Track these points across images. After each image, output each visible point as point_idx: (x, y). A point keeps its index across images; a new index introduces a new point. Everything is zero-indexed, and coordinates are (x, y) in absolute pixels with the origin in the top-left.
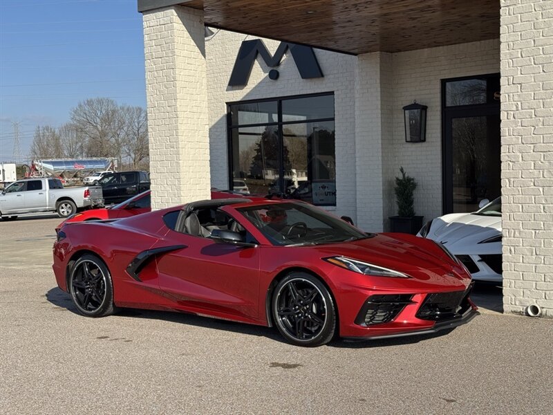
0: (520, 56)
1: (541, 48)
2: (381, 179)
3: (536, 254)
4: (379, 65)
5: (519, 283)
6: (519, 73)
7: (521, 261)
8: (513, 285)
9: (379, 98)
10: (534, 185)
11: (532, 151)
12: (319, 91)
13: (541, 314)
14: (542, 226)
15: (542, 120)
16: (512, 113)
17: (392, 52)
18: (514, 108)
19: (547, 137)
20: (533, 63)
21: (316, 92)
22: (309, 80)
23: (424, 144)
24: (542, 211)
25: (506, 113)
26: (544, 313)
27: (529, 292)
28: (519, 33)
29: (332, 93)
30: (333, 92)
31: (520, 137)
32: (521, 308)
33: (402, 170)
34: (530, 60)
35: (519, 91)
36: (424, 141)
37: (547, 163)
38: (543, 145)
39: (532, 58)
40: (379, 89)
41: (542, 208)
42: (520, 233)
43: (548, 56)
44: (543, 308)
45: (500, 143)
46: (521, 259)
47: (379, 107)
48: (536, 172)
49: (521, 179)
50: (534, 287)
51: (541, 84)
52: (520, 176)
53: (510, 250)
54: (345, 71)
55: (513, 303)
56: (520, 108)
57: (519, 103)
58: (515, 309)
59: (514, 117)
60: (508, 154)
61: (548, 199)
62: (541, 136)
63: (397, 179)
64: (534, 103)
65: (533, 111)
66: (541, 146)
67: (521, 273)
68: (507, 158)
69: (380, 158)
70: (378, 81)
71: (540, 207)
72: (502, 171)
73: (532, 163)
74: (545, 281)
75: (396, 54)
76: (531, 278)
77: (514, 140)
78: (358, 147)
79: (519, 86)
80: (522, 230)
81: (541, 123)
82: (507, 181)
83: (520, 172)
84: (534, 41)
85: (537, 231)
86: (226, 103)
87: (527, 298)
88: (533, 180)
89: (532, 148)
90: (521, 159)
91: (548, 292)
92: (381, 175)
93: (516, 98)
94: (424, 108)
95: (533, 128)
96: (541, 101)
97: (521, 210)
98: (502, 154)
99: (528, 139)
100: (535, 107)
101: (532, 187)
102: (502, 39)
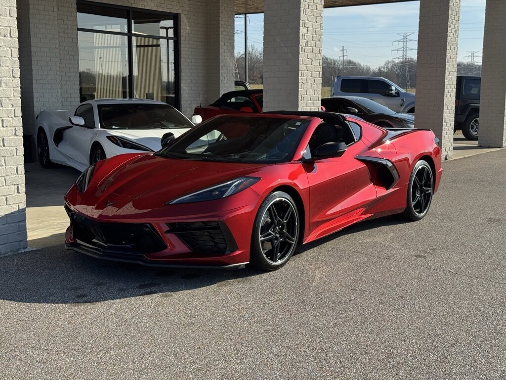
6: (307, 19)
11: (310, 76)
15: (315, 56)
16: (304, 48)
18: (305, 45)
25: (301, 47)
34: (312, 12)
35: (307, 33)
37: (315, 85)
45: (299, 69)
48: (312, 91)
52: (306, 94)
57: (307, 42)
59: (304, 51)
62: (314, 66)
65: (312, 48)
66: (314, 73)
68: (301, 80)
72: (299, 90)
73: (310, 84)
77: (304, 67)
98: (299, 77)
99: (310, 69)
100: (313, 45)
101: (310, 101)
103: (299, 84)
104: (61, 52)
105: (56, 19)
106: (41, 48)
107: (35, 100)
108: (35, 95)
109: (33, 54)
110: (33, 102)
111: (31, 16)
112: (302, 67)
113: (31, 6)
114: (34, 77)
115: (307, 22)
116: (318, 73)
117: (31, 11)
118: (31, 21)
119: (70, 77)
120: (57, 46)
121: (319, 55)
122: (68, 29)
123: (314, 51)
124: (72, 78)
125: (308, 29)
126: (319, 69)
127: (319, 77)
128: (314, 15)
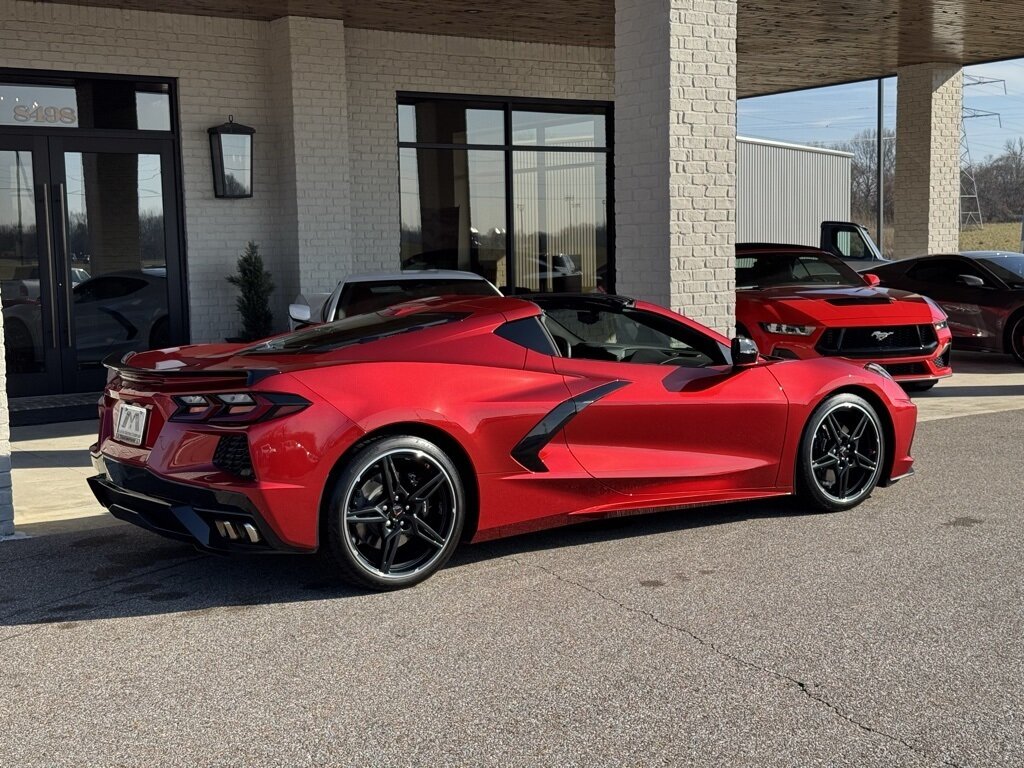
0: (691, 84)
1: (714, 78)
6: (690, 108)
10: (705, 266)
11: (703, 219)
15: (714, 178)
16: (682, 164)
18: (685, 159)
19: (719, 201)
20: (704, 98)
24: (713, 301)
25: (675, 163)
28: (691, 52)
31: (691, 199)
34: (702, 92)
35: (690, 133)
37: (718, 236)
38: (715, 211)
39: (704, 90)
41: (713, 297)
43: (721, 90)
45: (669, 206)
48: (707, 248)
49: (692, 258)
51: (713, 127)
52: (691, 254)
56: (691, 159)
57: (690, 151)
59: (684, 171)
60: (678, 222)
61: (720, 285)
62: (714, 199)
64: (706, 153)
65: (705, 164)
66: (712, 213)
68: (677, 228)
72: (672, 247)
73: (704, 236)
77: (685, 202)
79: (690, 126)
81: (713, 181)
82: (676, 260)
83: (691, 248)
84: (707, 66)
88: (704, 259)
89: (704, 215)
90: (691, 229)
93: (686, 143)
95: (704, 188)
96: (713, 151)
97: (691, 302)
98: (671, 223)
99: (700, 202)
100: (707, 158)
101: (704, 269)
102: (672, 56)
103: (672, 236)
104: (365, 187)
105: (345, 129)
106: (314, 182)
107: (302, 276)
108: (303, 267)
109: (299, 194)
110: (299, 279)
111: (296, 127)
112: (676, 202)
113: (296, 110)
114: (300, 234)
115: (690, 112)
116: (725, 212)
117: (296, 118)
118: (296, 135)
119: (382, 232)
120: (347, 177)
121: (727, 176)
122: (379, 145)
123: (711, 169)
124: (385, 235)
125: (692, 128)
126: (728, 205)
127: (728, 220)
128: (709, 97)
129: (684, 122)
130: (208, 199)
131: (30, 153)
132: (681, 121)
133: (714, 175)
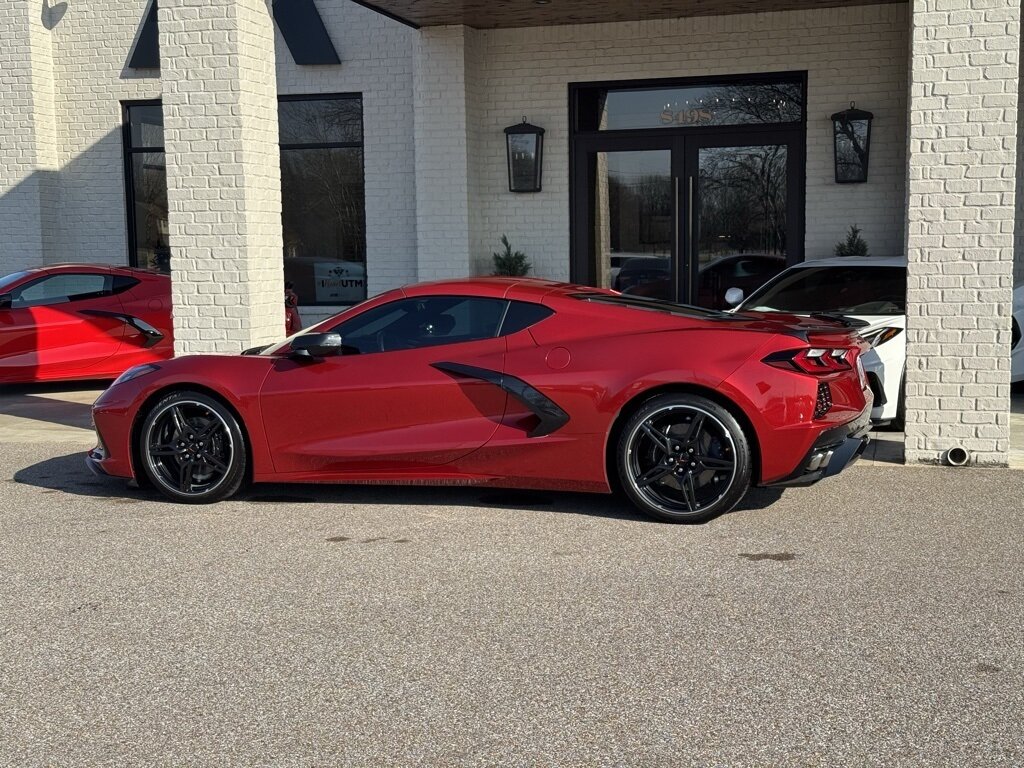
0: (946, 50)
1: (982, 40)
2: (467, 257)
3: (963, 368)
4: (462, 51)
5: (933, 415)
6: (944, 78)
7: (938, 380)
8: (923, 418)
9: (463, 110)
10: (964, 258)
11: (961, 203)
12: (331, 90)
13: (969, 461)
14: (975, 323)
15: (980, 156)
16: (930, 142)
17: (478, 28)
18: (934, 135)
19: (988, 183)
20: (967, 64)
21: (325, 91)
22: (308, 69)
23: (537, 196)
24: (976, 299)
25: (919, 142)
26: (973, 459)
27: (950, 429)
28: (946, 14)
29: (358, 95)
30: (361, 93)
31: (943, 182)
32: (936, 453)
33: (505, 241)
34: (963, 58)
35: (943, 107)
36: (539, 190)
37: (985, 223)
38: (980, 194)
39: (966, 55)
40: (463, 94)
41: (976, 294)
42: (937, 334)
43: (994, 53)
44: (972, 451)
45: (908, 190)
46: (938, 376)
47: (464, 126)
48: (967, 238)
49: (941, 249)
50: (959, 418)
51: (980, 96)
52: (941, 245)
53: (920, 363)
54: (384, 55)
55: (923, 447)
56: (943, 135)
57: (943, 127)
58: (925, 456)
59: (933, 150)
60: (921, 209)
61: (987, 281)
62: (979, 181)
63: (497, 257)
64: (967, 128)
65: (966, 140)
66: (977, 197)
67: (937, 399)
68: (920, 215)
69: (465, 219)
70: (462, 79)
71: (972, 293)
72: (910, 236)
73: (962, 223)
74: (976, 409)
75: (485, 31)
76: (953, 406)
77: (932, 185)
78: (420, 197)
79: (943, 99)
80: (941, 330)
81: (979, 160)
82: (918, 251)
83: (941, 237)
84: (971, 27)
85: (966, 332)
86: (121, 102)
87: (945, 438)
88: (962, 250)
89: (962, 199)
90: (942, 216)
91: (981, 427)
92: (466, 249)
93: (937, 118)
94: (540, 132)
95: (964, 168)
96: (980, 124)
97: (940, 299)
98: (911, 209)
100: (969, 133)
101: (961, 262)
102: (915, 22)
103: (911, 224)
115: (944, 81)
116: (998, 196)
123: (976, 146)
125: (946, 100)
126: (1003, 186)
127: (1001, 204)
128: (974, 63)
129: (933, 95)
130: (832, 185)
131: (670, 151)
132: (929, 93)
133: (979, 153)
